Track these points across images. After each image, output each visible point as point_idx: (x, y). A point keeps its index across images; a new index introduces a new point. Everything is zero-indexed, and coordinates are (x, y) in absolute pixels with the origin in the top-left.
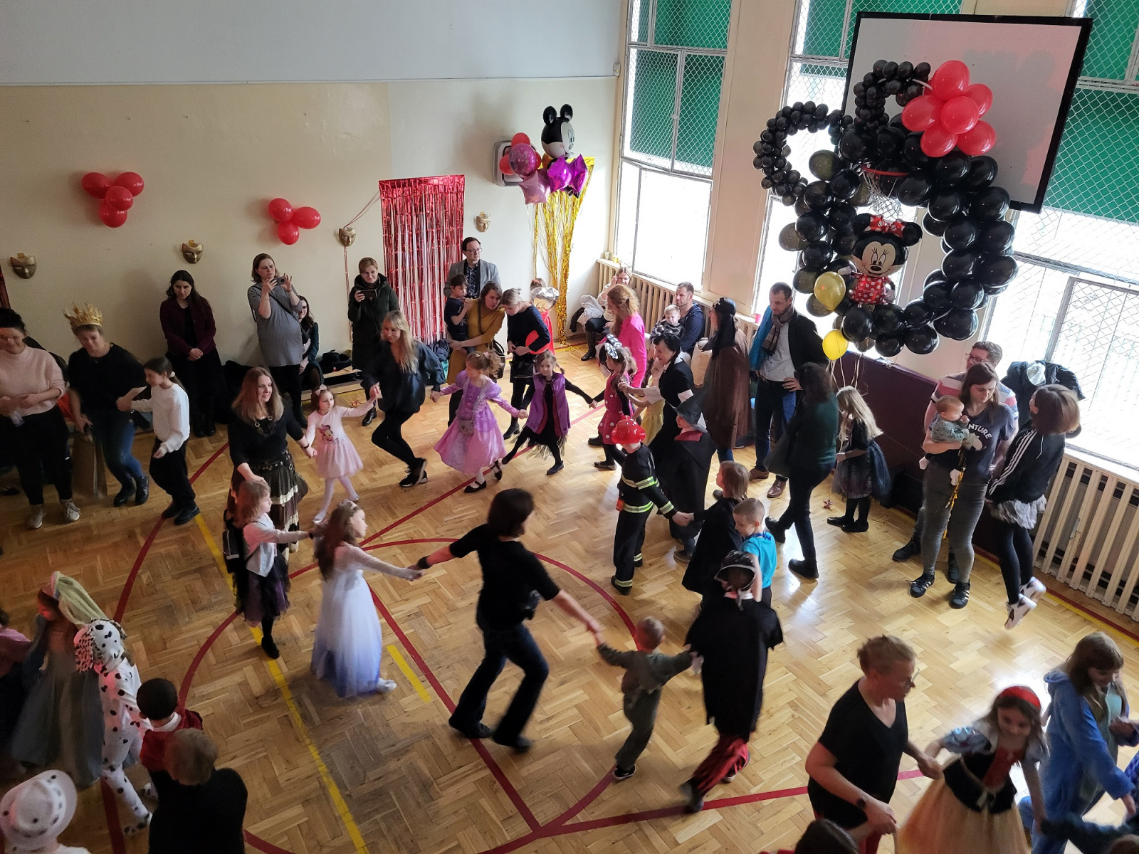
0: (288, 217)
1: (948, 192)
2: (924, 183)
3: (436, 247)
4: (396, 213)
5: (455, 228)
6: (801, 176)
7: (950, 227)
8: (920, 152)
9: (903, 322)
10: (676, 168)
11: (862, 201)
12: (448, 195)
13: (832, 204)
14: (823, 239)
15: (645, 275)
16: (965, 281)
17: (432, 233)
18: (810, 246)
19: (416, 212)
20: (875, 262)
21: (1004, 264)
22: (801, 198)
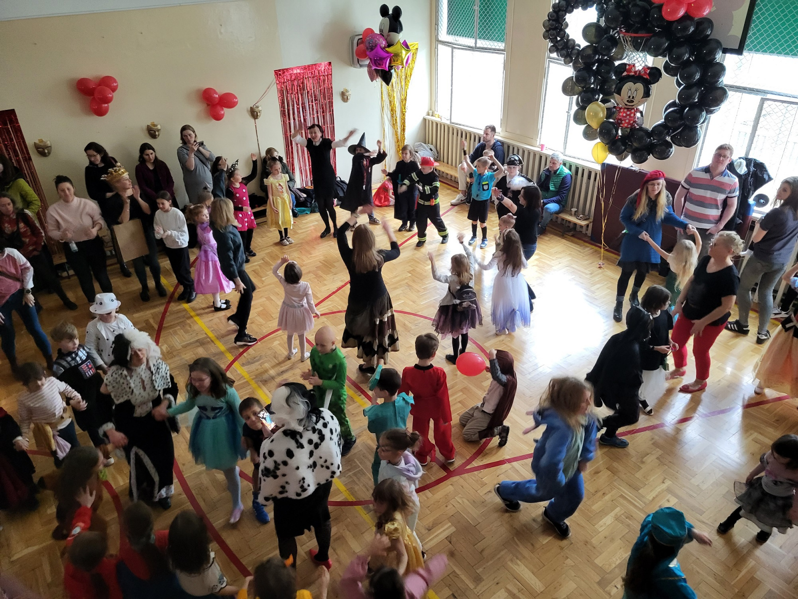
0: (217, 101)
1: (680, 45)
2: (664, 39)
3: (315, 115)
4: (288, 93)
5: (327, 101)
6: (576, 43)
7: (683, 69)
8: (661, 18)
9: (650, 138)
10: (478, 46)
11: (619, 56)
12: (322, 77)
13: (598, 61)
14: (592, 86)
15: (460, 125)
16: (693, 106)
17: (312, 105)
18: (585, 92)
19: (300, 91)
20: (629, 97)
21: (719, 92)
22: (577, 58)
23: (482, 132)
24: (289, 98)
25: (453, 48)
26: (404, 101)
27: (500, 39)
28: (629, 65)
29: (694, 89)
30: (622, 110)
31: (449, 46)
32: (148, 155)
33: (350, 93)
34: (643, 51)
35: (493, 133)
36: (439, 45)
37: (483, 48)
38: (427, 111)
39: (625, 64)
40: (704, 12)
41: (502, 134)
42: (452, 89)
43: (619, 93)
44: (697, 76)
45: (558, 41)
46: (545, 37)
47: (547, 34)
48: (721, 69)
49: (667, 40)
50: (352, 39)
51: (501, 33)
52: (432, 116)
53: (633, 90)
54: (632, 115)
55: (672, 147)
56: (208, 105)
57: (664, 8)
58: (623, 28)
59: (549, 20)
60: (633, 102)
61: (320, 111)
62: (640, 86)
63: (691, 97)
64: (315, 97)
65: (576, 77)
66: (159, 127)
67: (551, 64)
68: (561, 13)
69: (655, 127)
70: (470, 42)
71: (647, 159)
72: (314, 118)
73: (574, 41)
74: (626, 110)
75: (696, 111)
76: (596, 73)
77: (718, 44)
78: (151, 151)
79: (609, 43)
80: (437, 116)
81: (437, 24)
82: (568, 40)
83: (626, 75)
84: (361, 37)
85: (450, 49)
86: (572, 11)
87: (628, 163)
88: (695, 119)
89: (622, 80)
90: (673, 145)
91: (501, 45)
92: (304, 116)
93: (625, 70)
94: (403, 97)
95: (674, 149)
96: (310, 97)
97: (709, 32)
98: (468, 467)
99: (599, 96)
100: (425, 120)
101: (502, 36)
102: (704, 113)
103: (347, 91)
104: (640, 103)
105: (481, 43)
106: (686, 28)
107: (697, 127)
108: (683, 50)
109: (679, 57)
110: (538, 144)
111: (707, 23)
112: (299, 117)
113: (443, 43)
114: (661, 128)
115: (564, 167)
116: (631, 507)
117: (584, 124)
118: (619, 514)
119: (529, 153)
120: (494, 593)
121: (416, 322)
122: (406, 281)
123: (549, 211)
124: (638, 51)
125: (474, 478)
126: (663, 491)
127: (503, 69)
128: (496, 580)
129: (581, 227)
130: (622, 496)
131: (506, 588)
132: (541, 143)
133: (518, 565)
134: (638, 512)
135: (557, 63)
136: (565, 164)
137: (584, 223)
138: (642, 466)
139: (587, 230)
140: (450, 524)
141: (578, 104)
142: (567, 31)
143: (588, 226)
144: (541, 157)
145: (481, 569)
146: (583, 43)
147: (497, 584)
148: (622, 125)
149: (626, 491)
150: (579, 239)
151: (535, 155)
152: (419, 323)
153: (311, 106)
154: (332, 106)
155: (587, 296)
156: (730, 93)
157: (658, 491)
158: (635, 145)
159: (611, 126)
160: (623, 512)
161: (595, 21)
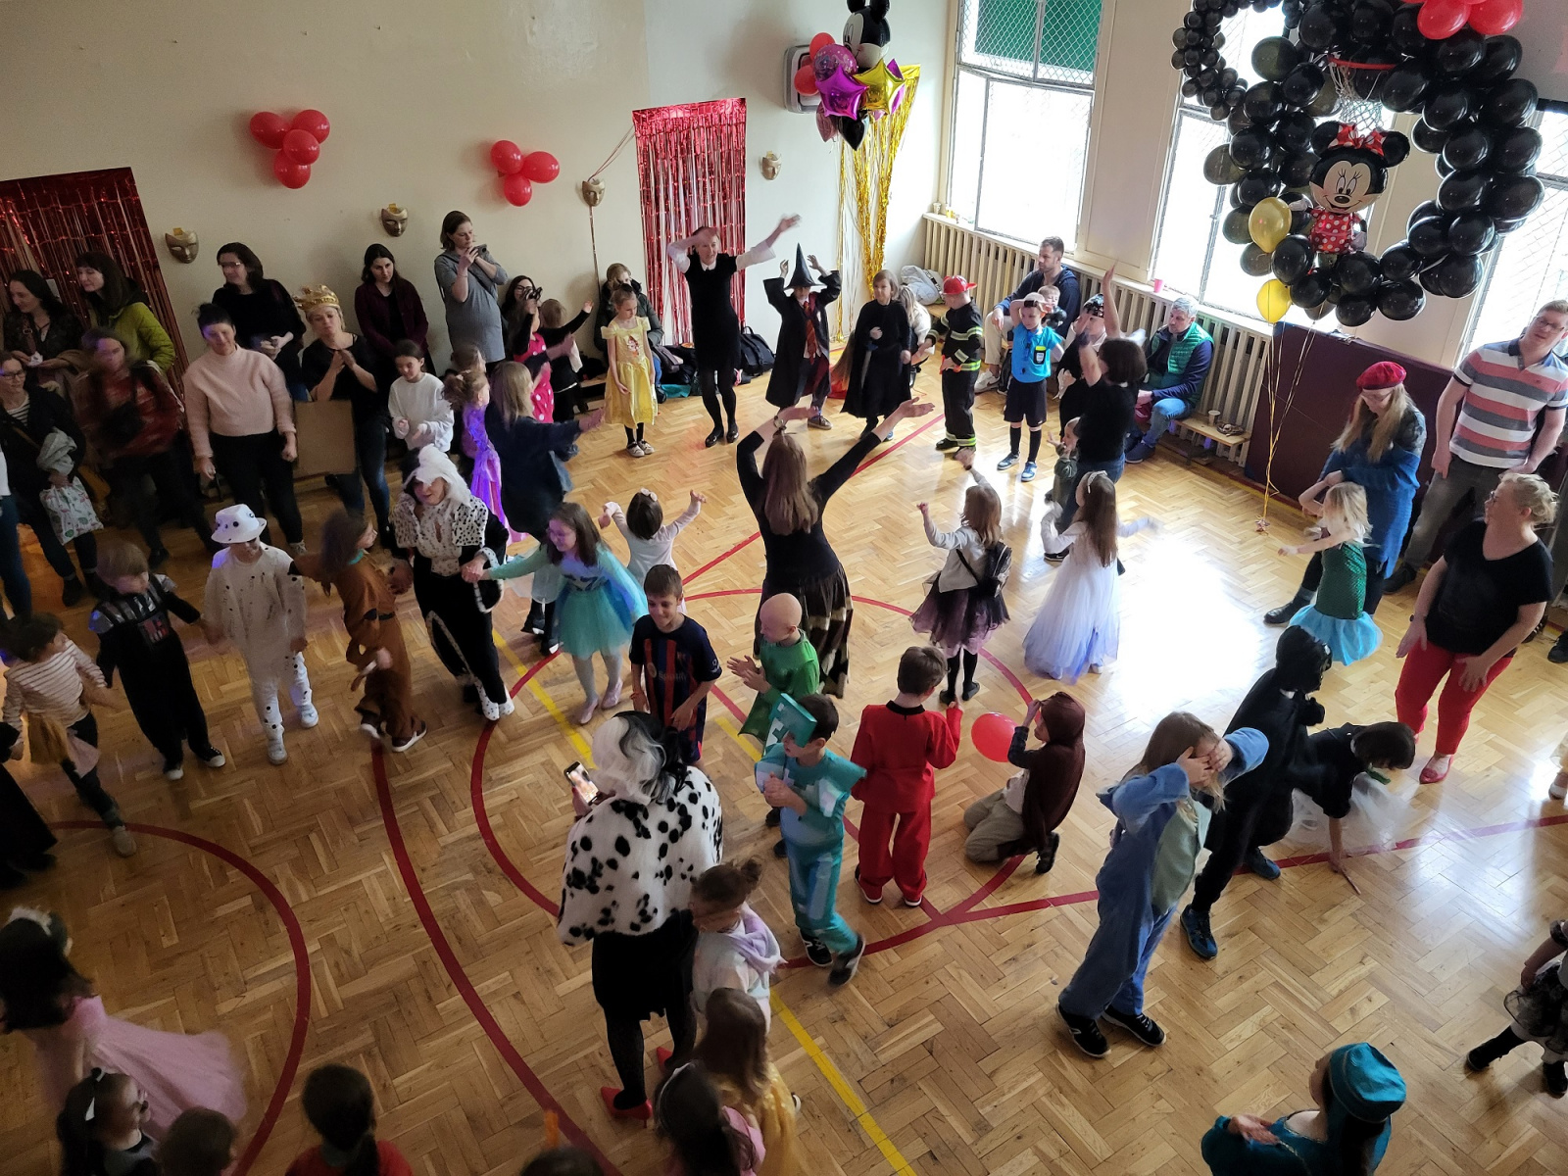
0: (518, 166)
1: (1451, 89)
2: (1419, 77)
3: (709, 202)
4: (657, 157)
5: (734, 175)
6: (1240, 76)
7: (1453, 138)
8: (1416, 33)
9: (1378, 276)
10: (1039, 76)
11: (1325, 108)
12: (725, 128)
13: (1282, 115)
14: (1266, 166)
15: (994, 234)
16: (1469, 215)
17: (704, 183)
18: (1249, 177)
19: (682, 153)
20: (1341, 190)
21: (1524, 189)
22: (1238, 107)
23: (1036, 250)
24: (660, 167)
25: (989, 79)
26: (885, 181)
27: (1085, 64)
28: (1344, 126)
29: (1474, 181)
30: (1324, 217)
31: (981, 74)
32: (381, 267)
33: (779, 161)
34: (1373, 98)
35: (1059, 253)
36: (961, 72)
37: (1048, 82)
38: (929, 203)
39: (1336, 124)
40: (1504, 23)
41: (1077, 256)
42: (982, 162)
43: (1320, 182)
44: (1482, 155)
45: (1201, 73)
46: (1176, 63)
47: (1181, 57)
48: (1532, 140)
49: (1425, 77)
50: (789, 54)
51: (1087, 53)
52: (940, 213)
53: (1349, 177)
54: (1344, 228)
55: (1421, 296)
56: (501, 175)
57: (1423, 12)
58: (1336, 50)
59: (1187, 28)
60: (1347, 200)
61: (719, 195)
62: (1363, 169)
63: (1466, 194)
64: (711, 165)
65: (1233, 146)
66: (404, 214)
67: (1185, 118)
68: (1211, 15)
69: (1390, 253)
70: (1025, 68)
71: (1367, 318)
72: (705, 208)
73: (1234, 73)
74: (1331, 217)
75: (1476, 224)
76: (1275, 141)
77: (1529, 89)
78: (387, 260)
79: (1306, 81)
80: (949, 214)
81: (960, 30)
82: (1223, 71)
83: (1337, 146)
84: (807, 50)
85: (984, 80)
86: (1236, 11)
87: (1329, 324)
88: (1472, 242)
89: (1328, 157)
90: (1425, 291)
91: (1086, 77)
92: (686, 205)
93: (1335, 135)
94: (883, 174)
95: (1426, 299)
96: (699, 167)
97: (1511, 66)
98: (974, 909)
99: (1279, 186)
100: (924, 220)
101: (1090, 59)
102: (1491, 230)
103: (774, 157)
104: (1361, 204)
105: (1046, 71)
106: (1466, 56)
107: (1474, 257)
108: (1456, 99)
109: (1449, 113)
110: (1149, 278)
111: (1509, 45)
112: (677, 204)
113: (970, 68)
114: (1402, 257)
115: (1198, 327)
116: (1295, 1008)
117: (1245, 242)
118: (1269, 1019)
119: (1130, 296)
120: (1012, 1157)
121: (887, 620)
122: (871, 538)
123: (1163, 412)
124: (1364, 98)
125: (984, 932)
126: (1359, 980)
127: (1086, 126)
128: (1016, 1130)
129: (1227, 448)
130: (1276, 984)
131: (1036, 1147)
132: (1156, 277)
133: (1062, 1105)
134: (1307, 1018)
135: (1197, 117)
136: (1200, 322)
137: (1232, 440)
138: (1321, 928)
139: (1238, 455)
140: (932, 1017)
141: (1234, 200)
142: (1223, 52)
143: (1240, 446)
144: (1153, 305)
145: (988, 1109)
146: (1252, 78)
147: (1019, 1138)
148: (1321, 247)
149: (1284, 975)
150: (1221, 472)
151: (1141, 300)
152: (893, 622)
153: (701, 185)
154: (743, 187)
155: (1231, 586)
156: (1548, 191)
157: (1350, 978)
158: (1347, 288)
159: (1300, 248)
160: (1277, 1015)
161: (1279, 33)
